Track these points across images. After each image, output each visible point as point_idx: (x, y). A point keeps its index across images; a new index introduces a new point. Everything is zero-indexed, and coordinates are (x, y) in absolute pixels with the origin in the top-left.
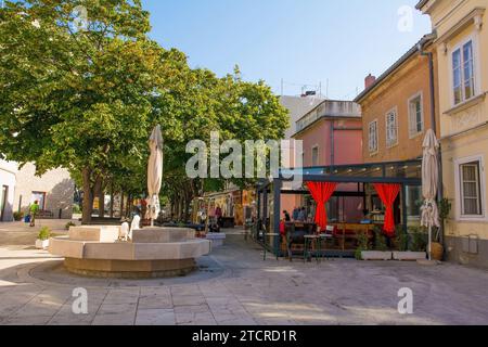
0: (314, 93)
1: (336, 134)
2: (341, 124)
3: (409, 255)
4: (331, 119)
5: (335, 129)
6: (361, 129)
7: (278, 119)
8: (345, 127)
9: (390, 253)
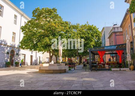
0: (116, 25)
1: (117, 37)
2: (118, 34)
3: (125, 69)
4: (115, 33)
5: (116, 35)
6: (122, 35)
7: (97, 35)
8: (119, 34)
9: (119, 69)
